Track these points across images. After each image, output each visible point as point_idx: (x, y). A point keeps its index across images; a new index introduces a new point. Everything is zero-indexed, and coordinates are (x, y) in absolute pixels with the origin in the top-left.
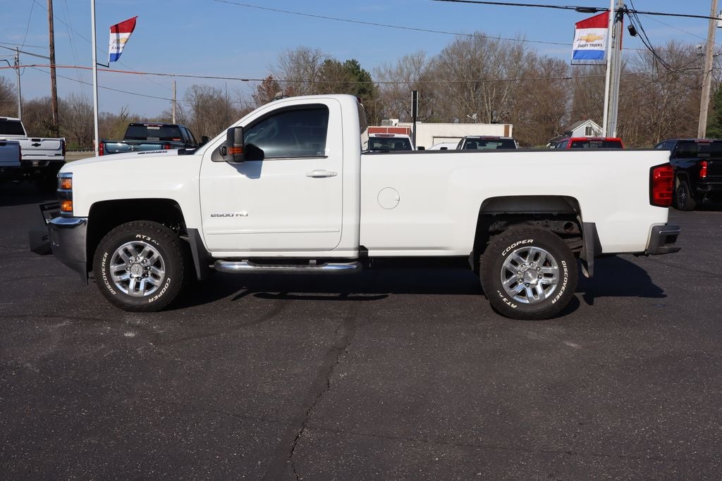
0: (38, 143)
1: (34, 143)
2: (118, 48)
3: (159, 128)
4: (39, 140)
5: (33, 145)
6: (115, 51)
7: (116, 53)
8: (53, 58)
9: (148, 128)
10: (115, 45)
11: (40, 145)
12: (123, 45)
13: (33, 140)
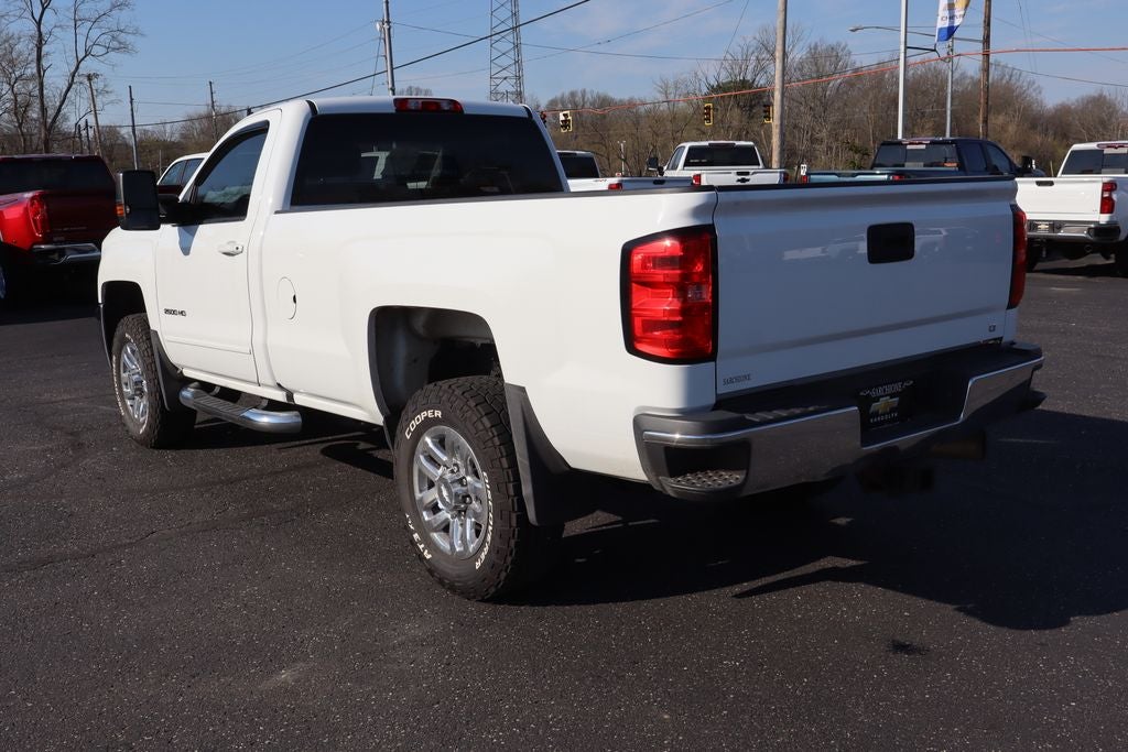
0: (747, 177)
1: (740, 177)
2: (952, 17)
3: (924, 147)
4: (747, 173)
5: (739, 180)
6: (946, 24)
7: (947, 25)
8: (987, 40)
9: (909, 147)
10: (947, 14)
11: (748, 180)
12: (962, 13)
13: (739, 174)
